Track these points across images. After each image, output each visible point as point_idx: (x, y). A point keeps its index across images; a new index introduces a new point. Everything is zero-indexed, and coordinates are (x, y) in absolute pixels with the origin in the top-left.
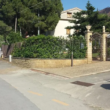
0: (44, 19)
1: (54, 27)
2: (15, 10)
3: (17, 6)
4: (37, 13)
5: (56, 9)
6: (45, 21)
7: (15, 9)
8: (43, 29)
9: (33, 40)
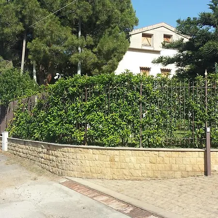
0: (93, 44)
1: (116, 63)
2: (22, 20)
3: (26, 9)
4: (74, 29)
5: (122, 20)
6: (95, 50)
7: (20, 17)
8: (88, 69)
9: (74, 86)
